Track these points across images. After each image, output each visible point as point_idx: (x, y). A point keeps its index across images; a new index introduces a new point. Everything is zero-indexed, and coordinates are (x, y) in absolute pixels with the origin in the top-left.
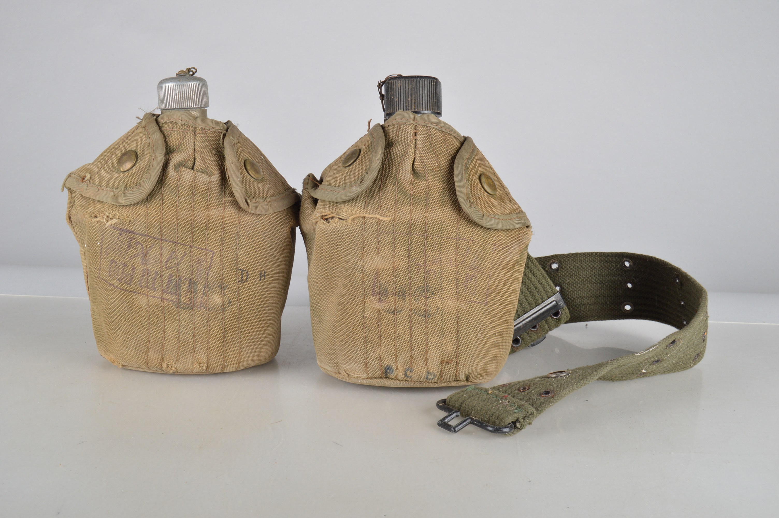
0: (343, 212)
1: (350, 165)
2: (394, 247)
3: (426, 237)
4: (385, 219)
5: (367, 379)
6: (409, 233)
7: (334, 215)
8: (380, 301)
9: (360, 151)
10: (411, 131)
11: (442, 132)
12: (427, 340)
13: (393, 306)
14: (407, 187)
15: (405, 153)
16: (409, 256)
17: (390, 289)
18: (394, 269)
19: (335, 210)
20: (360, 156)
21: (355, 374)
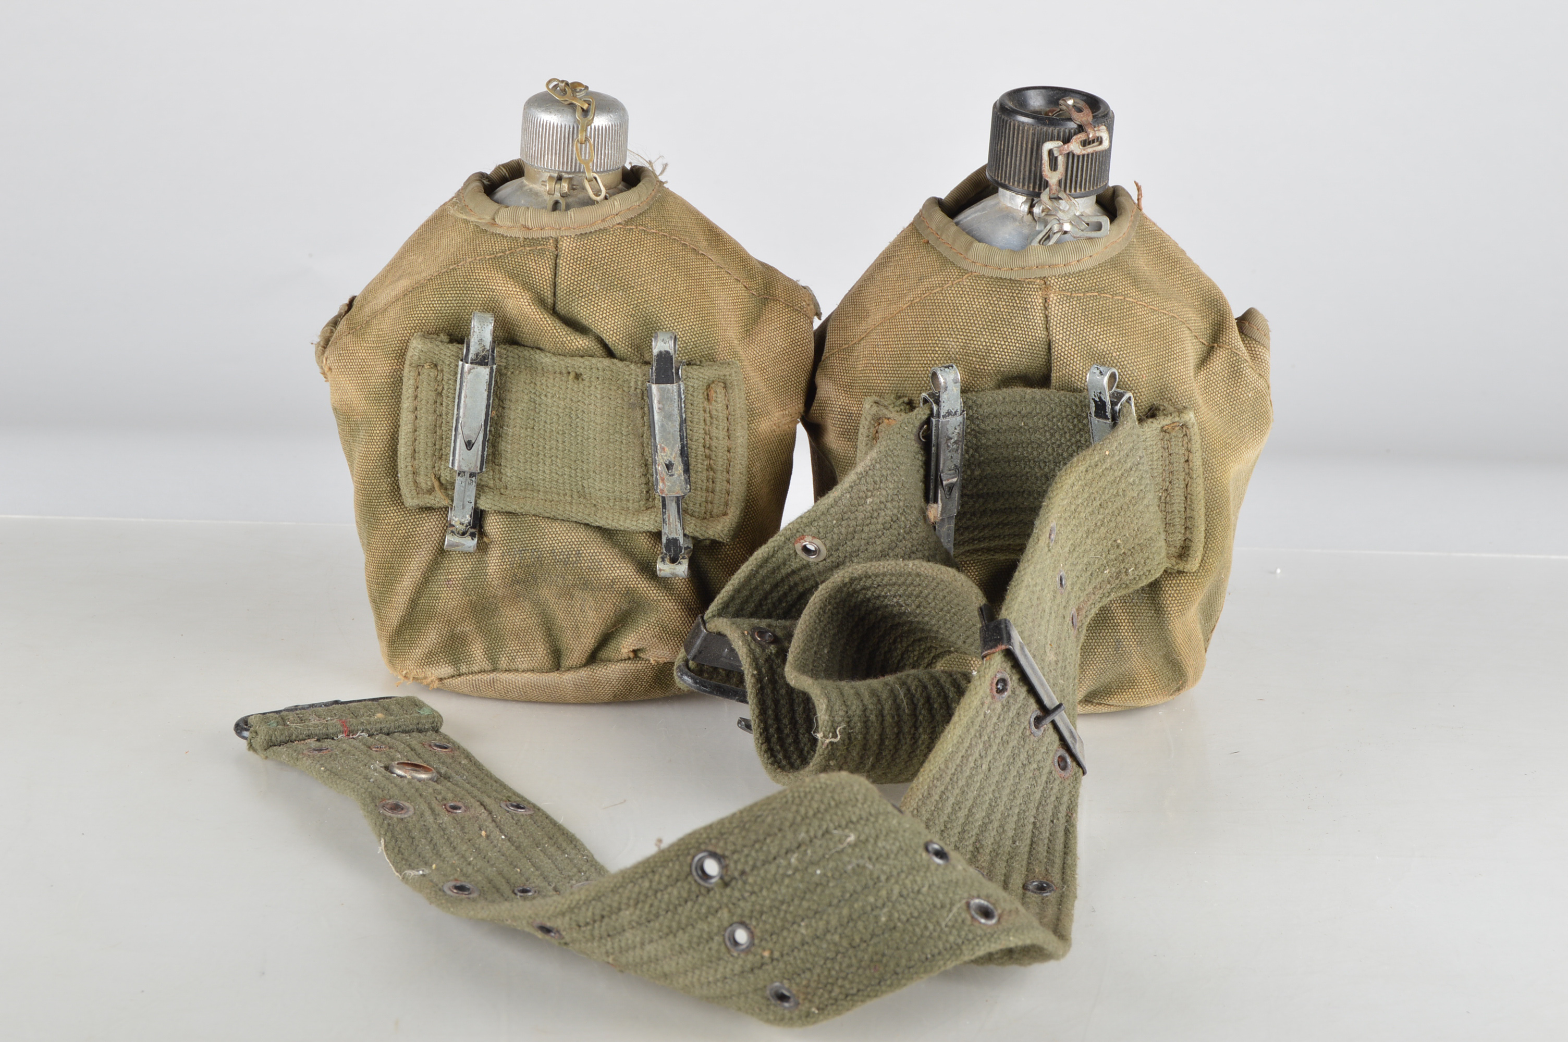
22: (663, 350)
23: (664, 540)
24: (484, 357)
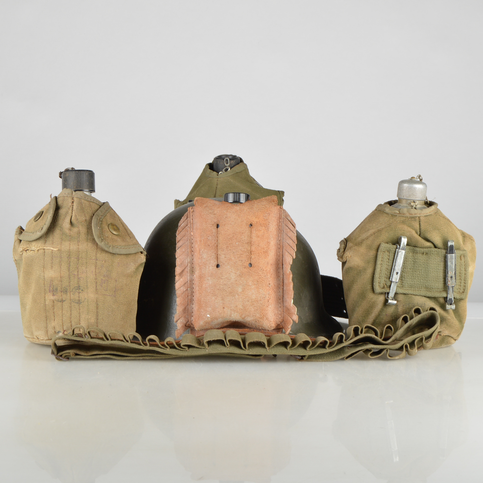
0: (33, 247)
1: (37, 220)
2: (60, 265)
3: (78, 259)
4: (55, 249)
5: (48, 340)
6: (69, 257)
7: (28, 249)
8: (53, 295)
9: (43, 212)
10: (70, 200)
11: (88, 201)
12: (80, 316)
13: (61, 298)
14: (67, 231)
15: (67, 213)
16: (69, 269)
17: (59, 288)
18: (61, 277)
19: (29, 246)
20: (42, 215)
21: (41, 337)
22: (451, 244)
23: (448, 299)
24: (404, 248)
